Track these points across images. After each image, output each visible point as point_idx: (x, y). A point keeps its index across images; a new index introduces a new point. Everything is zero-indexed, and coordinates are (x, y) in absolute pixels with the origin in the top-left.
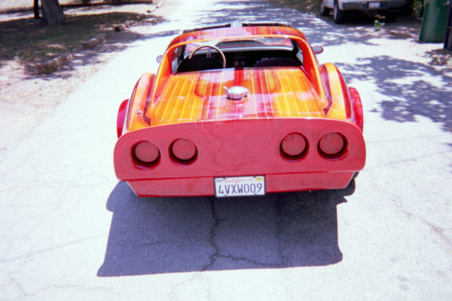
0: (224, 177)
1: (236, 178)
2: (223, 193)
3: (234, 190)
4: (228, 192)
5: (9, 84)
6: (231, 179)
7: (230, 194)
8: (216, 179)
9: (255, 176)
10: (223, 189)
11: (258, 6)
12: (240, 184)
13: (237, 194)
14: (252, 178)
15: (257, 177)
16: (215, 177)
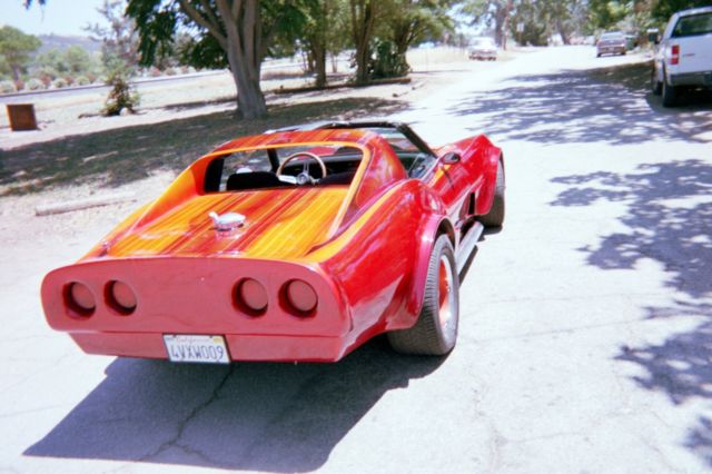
0: (175, 334)
1: (189, 337)
2: (177, 356)
3: (190, 354)
4: (183, 355)
5: (135, 201)
6: (183, 337)
7: (187, 359)
8: (166, 337)
9: (211, 335)
10: (176, 350)
11: (568, 81)
12: (195, 344)
13: (194, 359)
14: (207, 337)
15: (215, 337)
16: (164, 334)
